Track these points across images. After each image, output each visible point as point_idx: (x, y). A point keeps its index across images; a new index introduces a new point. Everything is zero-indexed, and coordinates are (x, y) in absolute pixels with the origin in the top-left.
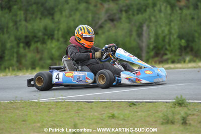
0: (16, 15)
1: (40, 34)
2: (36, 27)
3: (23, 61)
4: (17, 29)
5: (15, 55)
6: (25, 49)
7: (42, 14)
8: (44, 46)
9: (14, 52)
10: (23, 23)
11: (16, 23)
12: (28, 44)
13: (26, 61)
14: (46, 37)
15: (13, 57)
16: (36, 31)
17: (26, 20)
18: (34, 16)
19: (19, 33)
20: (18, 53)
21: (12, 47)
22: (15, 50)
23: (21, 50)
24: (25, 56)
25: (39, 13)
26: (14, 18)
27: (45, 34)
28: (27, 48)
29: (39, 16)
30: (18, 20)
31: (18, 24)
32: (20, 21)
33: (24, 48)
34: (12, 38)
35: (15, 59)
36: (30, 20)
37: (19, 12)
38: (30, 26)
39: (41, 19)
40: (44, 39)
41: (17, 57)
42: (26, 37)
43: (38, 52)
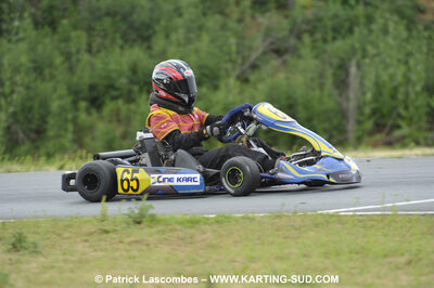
0: (66, 40)
1: (123, 81)
2: (112, 66)
3: (87, 140)
4: (71, 69)
5: (71, 127)
6: (89, 114)
7: (125, 38)
8: (133, 107)
9: (66, 120)
10: (85, 57)
11: (68, 56)
12: (96, 103)
13: (93, 139)
14: (136, 88)
15: (66, 130)
16: (114, 75)
17: (89, 50)
18: (107, 42)
19: (75, 79)
20: (75, 121)
21: (62, 109)
22: (70, 116)
23: (83, 116)
24: (91, 128)
25: (118, 35)
26: (63, 45)
27: (132, 82)
28: (94, 111)
29: (120, 42)
30: (73, 50)
31: (74, 59)
32: (78, 51)
33: (88, 111)
34: (62, 90)
35: (70, 136)
36: (99, 51)
37: (73, 34)
38: (99, 64)
39: (122, 48)
40: (130, 92)
41: (75, 132)
42: (92, 87)
43: (119, 121)
